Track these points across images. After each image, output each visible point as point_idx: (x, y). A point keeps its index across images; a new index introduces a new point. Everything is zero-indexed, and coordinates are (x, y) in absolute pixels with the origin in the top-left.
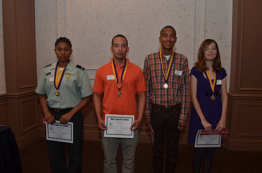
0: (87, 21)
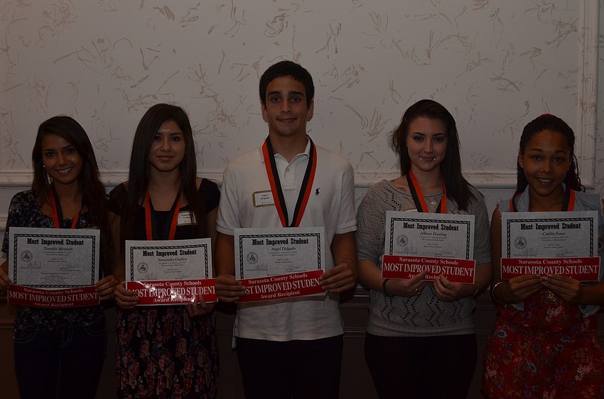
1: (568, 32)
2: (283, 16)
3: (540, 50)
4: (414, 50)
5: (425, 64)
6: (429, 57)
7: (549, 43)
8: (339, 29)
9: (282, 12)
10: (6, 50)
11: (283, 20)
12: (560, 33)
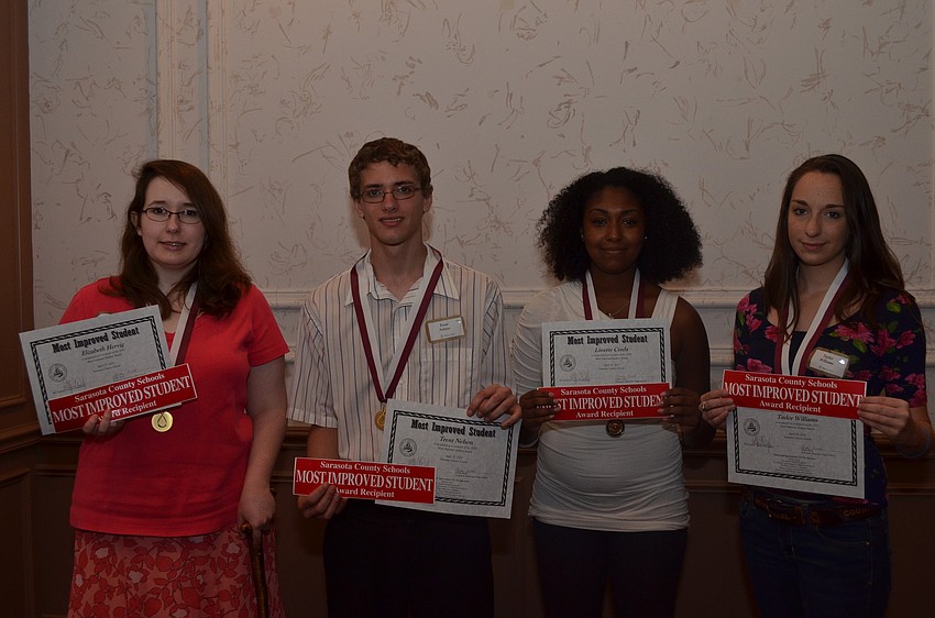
0: (328, 32)
1: (919, 117)
2: (569, 102)
3: (884, 139)
4: (728, 141)
5: (742, 158)
6: (747, 149)
7: (895, 131)
8: (637, 117)
9: (567, 99)
10: (235, 147)
11: (569, 107)
12: (907, 118)
